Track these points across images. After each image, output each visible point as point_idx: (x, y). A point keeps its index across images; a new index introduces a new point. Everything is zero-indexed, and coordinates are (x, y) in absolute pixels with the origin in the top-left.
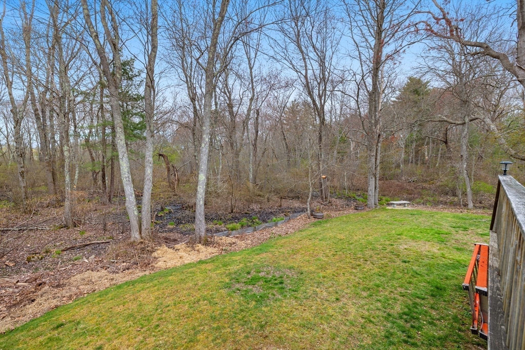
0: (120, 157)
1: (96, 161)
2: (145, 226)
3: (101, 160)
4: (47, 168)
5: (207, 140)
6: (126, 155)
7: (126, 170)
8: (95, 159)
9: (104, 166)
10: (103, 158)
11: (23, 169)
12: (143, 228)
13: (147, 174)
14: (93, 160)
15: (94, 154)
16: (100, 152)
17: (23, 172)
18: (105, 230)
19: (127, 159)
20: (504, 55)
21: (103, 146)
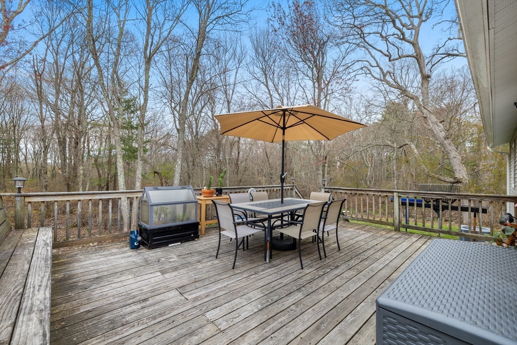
0: (119, 174)
1: (102, 177)
2: (134, 224)
3: (106, 176)
4: (64, 183)
5: (180, 162)
6: (123, 173)
7: (122, 184)
8: (101, 175)
9: (108, 181)
10: (108, 175)
11: (47, 183)
12: (132, 225)
13: (136, 186)
14: (100, 176)
15: (101, 171)
16: (106, 170)
17: (46, 186)
18: (106, 229)
19: (123, 176)
20: (416, 96)
21: (108, 165)
